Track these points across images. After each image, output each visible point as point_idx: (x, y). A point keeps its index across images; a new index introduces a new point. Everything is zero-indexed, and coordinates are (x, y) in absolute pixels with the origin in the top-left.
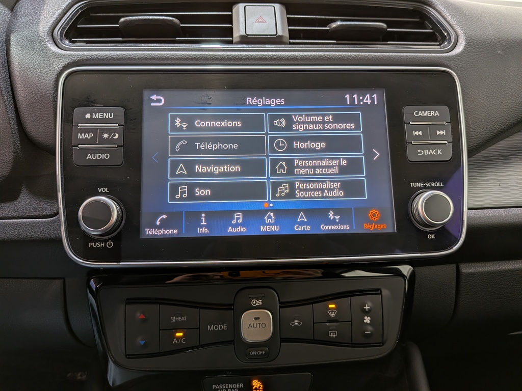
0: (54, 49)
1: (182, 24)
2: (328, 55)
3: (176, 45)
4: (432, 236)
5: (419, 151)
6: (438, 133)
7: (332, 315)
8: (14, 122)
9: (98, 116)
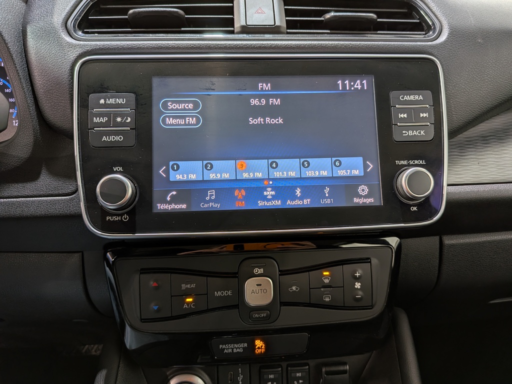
0: (68, 39)
1: (187, 15)
2: (322, 44)
3: (181, 35)
4: (415, 209)
5: (404, 132)
6: (421, 115)
7: (327, 281)
8: (33, 108)
9: (111, 101)
